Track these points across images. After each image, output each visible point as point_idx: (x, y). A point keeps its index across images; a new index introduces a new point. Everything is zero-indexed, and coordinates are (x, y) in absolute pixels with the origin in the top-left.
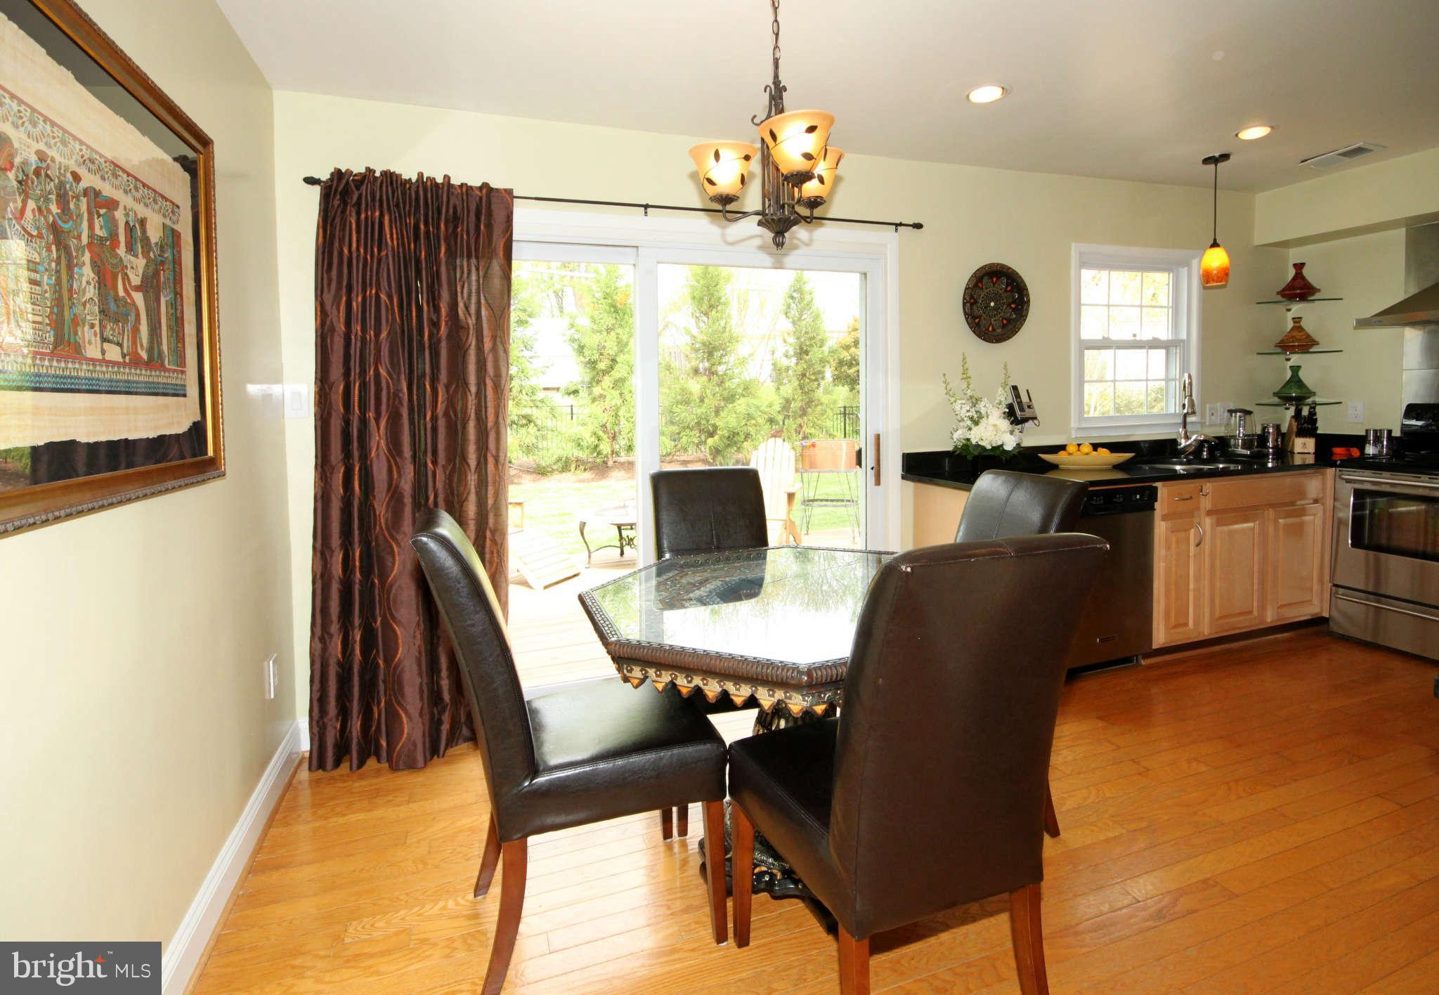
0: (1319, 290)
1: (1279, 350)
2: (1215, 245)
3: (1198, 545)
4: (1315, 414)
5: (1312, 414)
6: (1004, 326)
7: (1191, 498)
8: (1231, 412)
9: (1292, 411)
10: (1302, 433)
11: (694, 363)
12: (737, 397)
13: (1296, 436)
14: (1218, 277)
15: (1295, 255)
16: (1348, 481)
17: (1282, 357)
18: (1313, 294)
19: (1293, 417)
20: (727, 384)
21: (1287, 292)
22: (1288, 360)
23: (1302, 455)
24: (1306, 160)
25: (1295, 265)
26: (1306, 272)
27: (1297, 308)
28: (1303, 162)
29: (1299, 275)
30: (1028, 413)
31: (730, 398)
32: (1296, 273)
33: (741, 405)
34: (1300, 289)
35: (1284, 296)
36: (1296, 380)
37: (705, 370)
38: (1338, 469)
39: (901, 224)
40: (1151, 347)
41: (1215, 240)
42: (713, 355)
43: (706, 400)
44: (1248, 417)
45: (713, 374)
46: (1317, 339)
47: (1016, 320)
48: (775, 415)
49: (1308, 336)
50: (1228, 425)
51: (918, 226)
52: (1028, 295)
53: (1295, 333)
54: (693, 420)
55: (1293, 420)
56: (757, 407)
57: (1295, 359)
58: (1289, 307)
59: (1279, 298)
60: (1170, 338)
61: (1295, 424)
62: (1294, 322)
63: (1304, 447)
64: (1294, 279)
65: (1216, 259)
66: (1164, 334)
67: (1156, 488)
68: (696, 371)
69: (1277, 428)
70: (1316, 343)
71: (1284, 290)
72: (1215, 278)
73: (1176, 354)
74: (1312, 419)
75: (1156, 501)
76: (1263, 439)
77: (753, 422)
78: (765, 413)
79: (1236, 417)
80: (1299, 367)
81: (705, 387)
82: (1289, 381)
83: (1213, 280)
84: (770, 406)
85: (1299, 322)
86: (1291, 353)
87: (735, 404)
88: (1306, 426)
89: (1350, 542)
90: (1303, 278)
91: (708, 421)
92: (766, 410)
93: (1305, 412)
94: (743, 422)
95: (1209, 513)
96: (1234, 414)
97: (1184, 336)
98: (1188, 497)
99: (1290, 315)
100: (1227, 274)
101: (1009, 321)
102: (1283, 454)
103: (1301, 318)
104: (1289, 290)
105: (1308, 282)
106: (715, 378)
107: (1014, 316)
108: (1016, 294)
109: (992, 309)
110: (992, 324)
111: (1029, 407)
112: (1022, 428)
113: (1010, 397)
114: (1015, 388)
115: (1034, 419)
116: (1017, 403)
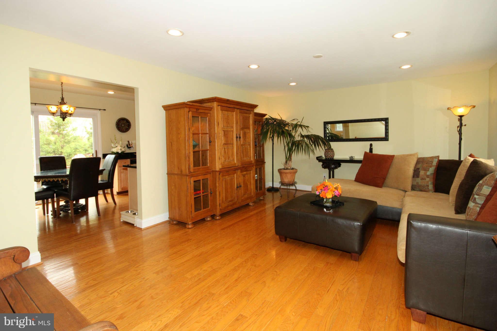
6: (126, 129)
11: (52, 130)
12: (71, 142)
20: (66, 138)
30: (131, 146)
31: (69, 142)
33: (73, 145)
37: (57, 133)
39: (100, 109)
42: (60, 128)
43: (57, 143)
45: (60, 134)
48: (87, 148)
51: (105, 110)
52: (131, 124)
54: (52, 150)
56: (80, 146)
68: (53, 133)
77: (78, 150)
78: (83, 148)
81: (57, 139)
84: (85, 145)
87: (70, 145)
91: (58, 150)
92: (83, 146)
94: (74, 151)
106: (61, 136)
107: (128, 128)
108: (128, 124)
109: (123, 126)
110: (123, 129)
111: (131, 145)
112: (130, 149)
113: (127, 143)
114: (128, 141)
115: (133, 147)
116: (129, 144)
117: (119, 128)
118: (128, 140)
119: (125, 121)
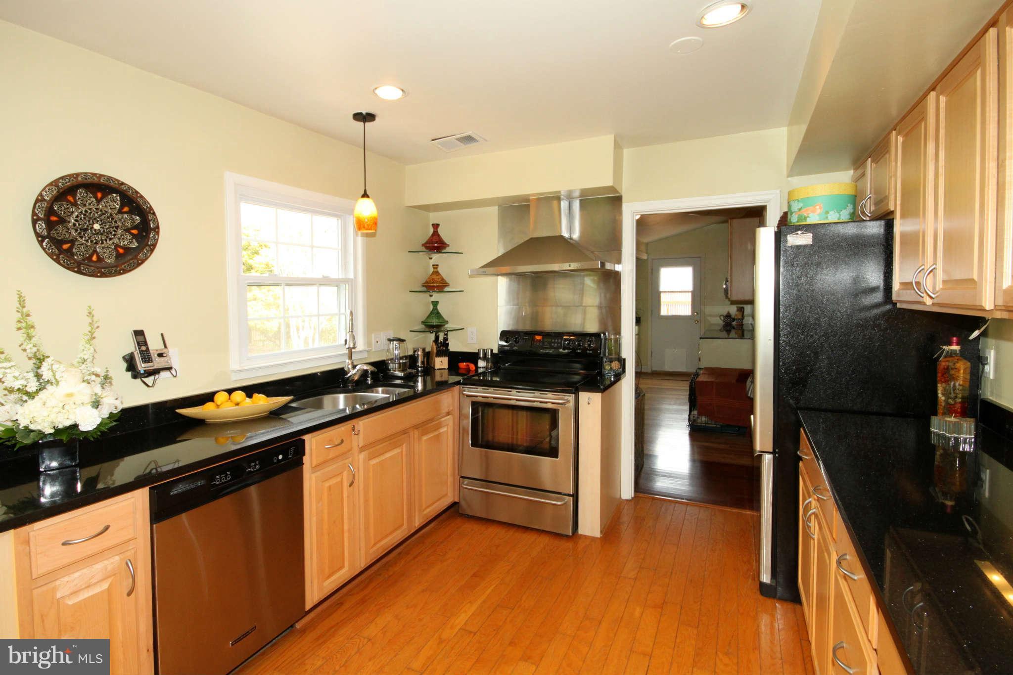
0: (448, 246)
1: (424, 289)
2: (365, 195)
3: (351, 485)
4: (447, 340)
5: (446, 339)
6: (118, 256)
7: (342, 441)
8: (390, 340)
9: (432, 337)
10: (440, 354)
13: (436, 357)
14: (368, 225)
15: (434, 217)
16: (468, 396)
17: (427, 295)
18: (445, 248)
19: (434, 341)
21: (428, 245)
22: (431, 296)
23: (440, 371)
24: (436, 139)
25: (433, 225)
26: (440, 231)
27: (436, 257)
28: (433, 140)
29: (436, 233)
30: (158, 363)
32: (434, 231)
34: (436, 244)
35: (427, 248)
36: (435, 313)
38: (461, 386)
40: (321, 285)
41: (365, 191)
44: (402, 344)
46: (447, 281)
47: (139, 249)
49: (443, 279)
50: (388, 350)
52: (156, 220)
53: (434, 277)
55: (434, 344)
57: (436, 297)
58: (430, 257)
59: (423, 249)
60: (341, 277)
61: (435, 347)
62: (434, 268)
63: (441, 363)
64: (433, 235)
65: (367, 209)
66: (335, 273)
67: (304, 441)
69: (424, 350)
70: (447, 285)
71: (426, 243)
72: (366, 226)
73: (345, 290)
74: (445, 344)
75: (304, 454)
76: (413, 359)
79: (393, 344)
80: (438, 302)
82: (431, 313)
83: (364, 227)
85: (437, 268)
86: (432, 292)
88: (442, 348)
89: (470, 442)
90: (439, 235)
93: (441, 338)
95: (362, 449)
96: (392, 343)
97: (351, 276)
98: (339, 441)
99: (432, 262)
100: (376, 224)
101: (127, 250)
102: (429, 370)
103: (437, 265)
104: (429, 244)
105: (442, 239)
107: (135, 245)
108: (138, 219)
109: (97, 233)
110: (95, 251)
111: (160, 355)
112: (149, 380)
113: (130, 346)
114: (139, 334)
115: (169, 369)
116: (141, 352)
117: (66, 246)
118: (138, 328)
119: (113, 203)
